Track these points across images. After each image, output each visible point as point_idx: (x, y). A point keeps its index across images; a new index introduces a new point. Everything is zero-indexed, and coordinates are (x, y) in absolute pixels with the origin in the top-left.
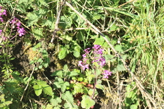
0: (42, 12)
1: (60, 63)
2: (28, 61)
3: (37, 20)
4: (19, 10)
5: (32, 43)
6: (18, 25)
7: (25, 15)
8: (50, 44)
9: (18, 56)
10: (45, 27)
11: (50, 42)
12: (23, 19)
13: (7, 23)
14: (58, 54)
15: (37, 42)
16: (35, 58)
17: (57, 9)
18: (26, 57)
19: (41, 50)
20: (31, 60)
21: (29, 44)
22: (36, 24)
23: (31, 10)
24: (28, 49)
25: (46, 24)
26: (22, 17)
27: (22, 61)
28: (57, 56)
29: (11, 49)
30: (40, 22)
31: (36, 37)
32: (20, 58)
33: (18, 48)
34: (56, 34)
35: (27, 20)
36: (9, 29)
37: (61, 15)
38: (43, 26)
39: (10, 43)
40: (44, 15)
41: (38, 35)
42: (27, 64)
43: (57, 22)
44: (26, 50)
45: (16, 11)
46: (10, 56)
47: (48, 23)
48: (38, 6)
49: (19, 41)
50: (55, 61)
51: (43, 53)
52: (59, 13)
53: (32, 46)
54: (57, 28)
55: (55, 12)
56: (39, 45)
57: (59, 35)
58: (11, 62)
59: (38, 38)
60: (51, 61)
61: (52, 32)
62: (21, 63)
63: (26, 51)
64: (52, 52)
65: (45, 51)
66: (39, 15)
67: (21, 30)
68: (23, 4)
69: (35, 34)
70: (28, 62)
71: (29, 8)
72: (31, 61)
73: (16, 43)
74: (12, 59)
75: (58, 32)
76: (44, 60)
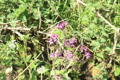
0: (103, 40)
1: (115, 79)
2: (91, 76)
3: (99, 47)
4: (86, 38)
5: (95, 63)
6: (85, 50)
7: (91, 42)
8: (108, 64)
9: (84, 73)
10: (106, 52)
11: (109, 62)
12: (89, 45)
13: (77, 48)
14: (114, 72)
15: (99, 63)
16: (97, 74)
17: (115, 38)
18: (91, 73)
19: (102, 69)
20: (94, 76)
21: (93, 64)
22: (98, 49)
23: (95, 39)
24: (92, 67)
25: (106, 50)
26: (88, 43)
27: (87, 76)
29: (79, 67)
30: (101, 48)
31: (98, 59)
32: (86, 74)
33: (84, 67)
34: (113, 57)
35: (92, 46)
36: (78, 52)
38: (103, 51)
39: (79, 63)
40: (105, 43)
41: (99, 57)
42: (91, 79)
43: (114, 48)
45: (84, 39)
46: (78, 72)
47: (108, 49)
48: (100, 36)
49: (86, 61)
50: (112, 77)
51: (104, 71)
52: (116, 42)
53: (95, 66)
54: (114, 52)
55: (113, 40)
57: (116, 58)
58: (79, 77)
59: (99, 60)
60: (109, 77)
61: (111, 56)
62: (86, 78)
63: (90, 69)
64: (110, 70)
65: (105, 70)
66: (100, 43)
68: (89, 34)
69: (98, 57)
71: (94, 37)
73: (83, 63)
74: (80, 75)
75: (115, 56)
76: (103, 76)
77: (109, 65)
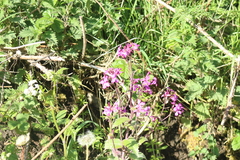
0: (208, 79)
1: (233, 155)
2: (186, 151)
3: (201, 92)
4: (174, 76)
5: (193, 125)
6: (173, 99)
7: (184, 84)
8: (220, 127)
9: (172, 144)
10: (213, 102)
11: (220, 123)
12: (180, 89)
13: (158, 95)
14: (231, 142)
15: (201, 124)
16: (197, 147)
17: (231, 75)
18: (184, 145)
19: (207, 136)
20: (191, 150)
21: (189, 127)
22: (199, 97)
23: (193, 77)
24: (187, 133)
25: (215, 98)
26: (178, 86)
27: (178, 151)
28: (229, 145)
29: (162, 132)
30: (205, 94)
31: (198, 116)
32: (175, 147)
33: (172, 132)
34: (229, 113)
35: (186, 92)
36: (160, 104)
37: (236, 85)
38: (209, 101)
39: (161, 125)
40: (212, 85)
41: (202, 114)
42: (185, 156)
43: (231, 95)
44: (184, 135)
45: (171, 77)
46: (160, 143)
47: (217, 96)
48: (202, 70)
49: (175, 121)
50: (226, 152)
51: (210, 141)
52: (233, 82)
53: (193, 130)
54: (230, 104)
55: (227, 80)
56: (203, 128)
57: (234, 114)
58: (162, 152)
59: (201, 118)
60: (221, 152)
61: (224, 110)
62: (176, 155)
63: (184, 137)
64: (222, 138)
65: (212, 138)
66: (203, 85)
67: (178, 106)
68: (180, 67)
69: (199, 113)
70: (187, 153)
71: (190, 74)
72: (191, 152)
73: (169, 125)
74: (163, 148)
75: (232, 110)
76: (210, 151)
77: (222, 129)
